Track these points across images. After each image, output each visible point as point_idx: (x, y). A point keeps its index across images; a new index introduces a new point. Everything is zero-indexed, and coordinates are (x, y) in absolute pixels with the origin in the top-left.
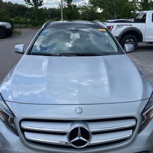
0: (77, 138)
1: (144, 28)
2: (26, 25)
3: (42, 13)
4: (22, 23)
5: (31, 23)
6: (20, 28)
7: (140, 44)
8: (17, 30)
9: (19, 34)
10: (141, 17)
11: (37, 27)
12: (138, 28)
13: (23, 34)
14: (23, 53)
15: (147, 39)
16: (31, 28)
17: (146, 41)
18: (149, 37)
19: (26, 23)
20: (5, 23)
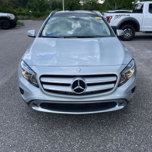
0: (77, 87)
1: (141, 18)
2: (29, 16)
3: (43, 5)
4: (24, 15)
5: (33, 14)
6: (23, 19)
7: (137, 34)
8: (20, 21)
9: (22, 25)
10: (139, 8)
11: (39, 18)
12: (135, 18)
13: (26, 25)
14: (35, 37)
15: (144, 28)
16: (34, 19)
17: (142, 30)
18: (145, 27)
19: (28, 15)
20: (9, 14)
